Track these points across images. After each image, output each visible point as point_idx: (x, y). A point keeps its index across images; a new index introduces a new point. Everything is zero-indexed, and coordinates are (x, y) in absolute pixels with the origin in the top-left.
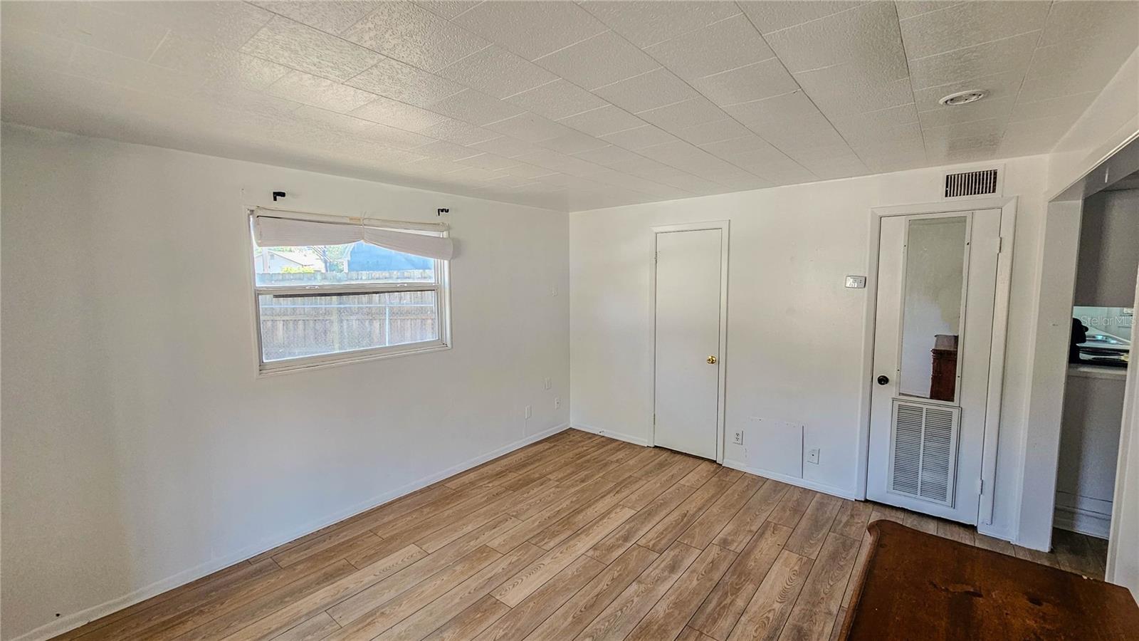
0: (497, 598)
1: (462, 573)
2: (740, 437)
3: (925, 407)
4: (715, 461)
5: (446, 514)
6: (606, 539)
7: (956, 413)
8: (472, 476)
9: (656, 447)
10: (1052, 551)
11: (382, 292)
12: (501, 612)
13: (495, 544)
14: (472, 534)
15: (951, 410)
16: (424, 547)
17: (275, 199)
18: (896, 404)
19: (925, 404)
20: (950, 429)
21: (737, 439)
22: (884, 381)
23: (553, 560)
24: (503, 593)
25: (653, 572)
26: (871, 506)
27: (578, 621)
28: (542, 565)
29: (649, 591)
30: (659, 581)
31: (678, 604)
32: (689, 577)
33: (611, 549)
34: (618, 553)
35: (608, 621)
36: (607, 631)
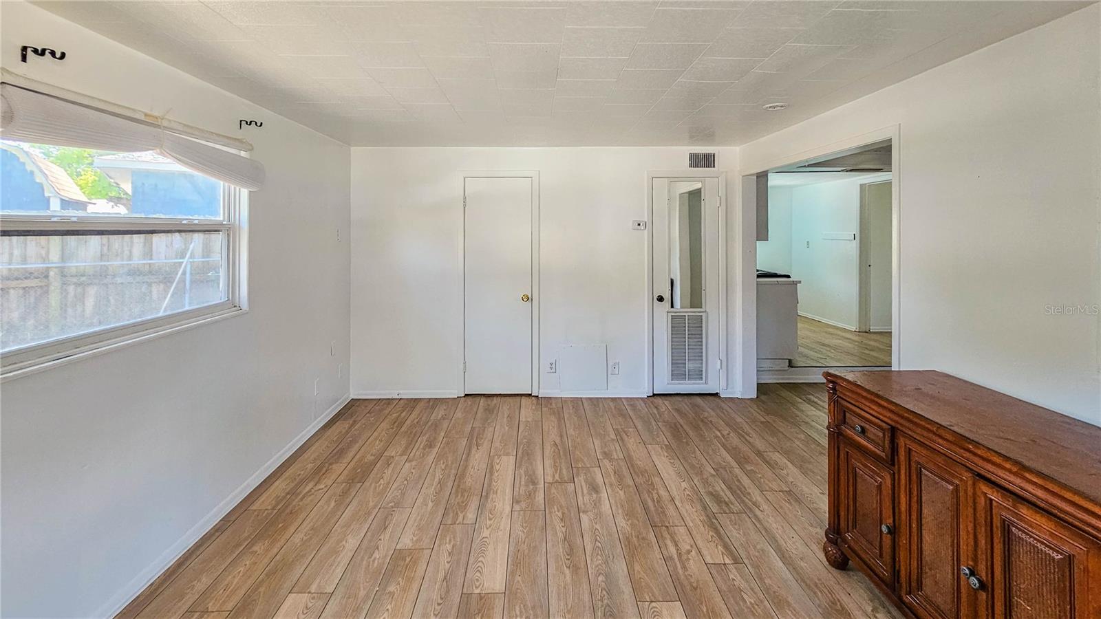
0: (477, 591)
1: (404, 590)
2: (554, 366)
3: (686, 314)
4: (530, 395)
5: (297, 539)
6: (516, 489)
7: (704, 315)
8: (280, 486)
9: (466, 395)
10: (757, 397)
11: (153, 232)
12: (499, 603)
13: (407, 541)
14: (364, 545)
15: (701, 314)
16: (313, 588)
17: (24, 58)
18: (670, 315)
19: (686, 312)
20: (701, 327)
21: (551, 368)
22: (661, 299)
23: (490, 529)
24: (478, 584)
25: (585, 499)
26: (658, 398)
27: (575, 569)
28: (485, 540)
29: (599, 515)
30: (597, 504)
31: (629, 514)
32: (613, 491)
33: (530, 496)
34: (540, 496)
35: (598, 554)
36: (606, 563)
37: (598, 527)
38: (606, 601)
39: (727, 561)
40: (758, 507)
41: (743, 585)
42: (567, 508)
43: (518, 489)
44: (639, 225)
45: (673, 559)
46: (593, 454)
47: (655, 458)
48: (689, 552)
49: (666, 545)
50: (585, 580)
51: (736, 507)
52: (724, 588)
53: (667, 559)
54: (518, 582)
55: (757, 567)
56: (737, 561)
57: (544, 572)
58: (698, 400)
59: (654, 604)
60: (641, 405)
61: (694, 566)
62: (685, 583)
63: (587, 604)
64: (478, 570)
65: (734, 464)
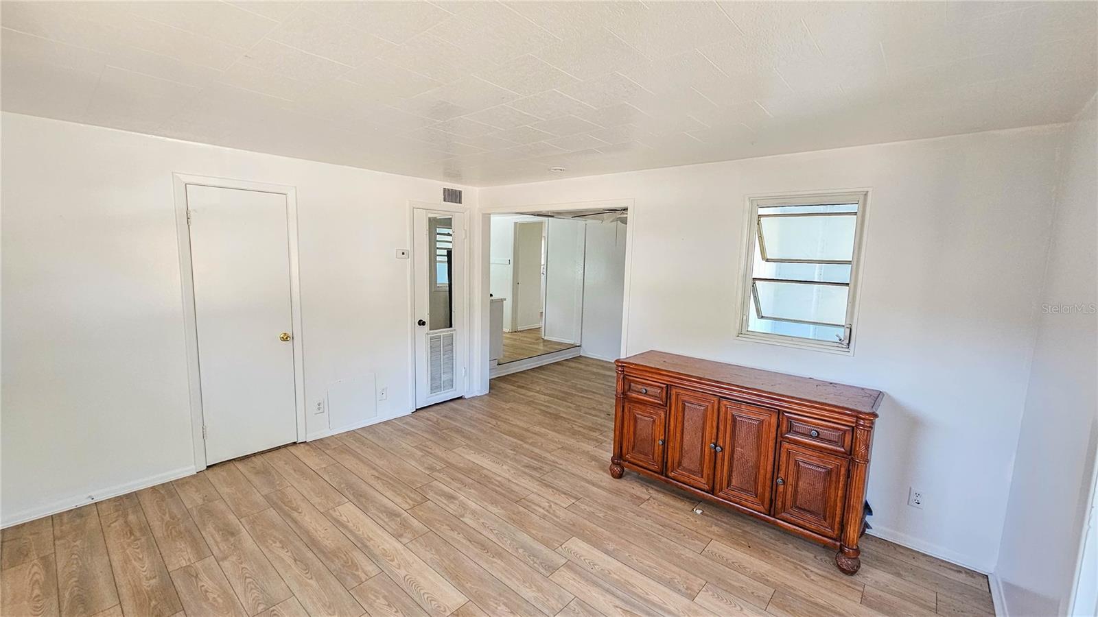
2: (321, 406)
3: (442, 334)
4: (296, 442)
7: (454, 333)
9: (208, 467)
10: (489, 392)
15: (452, 333)
18: (429, 337)
19: (441, 332)
20: (453, 344)
21: (319, 408)
22: (421, 323)
23: (402, 567)
24: (442, 609)
25: (452, 508)
26: (421, 411)
27: (499, 555)
28: (407, 577)
29: (474, 512)
30: (463, 506)
31: (494, 502)
32: (464, 492)
33: (405, 525)
34: (415, 523)
35: (502, 538)
36: (513, 540)
37: (482, 520)
38: (538, 562)
39: (573, 501)
40: (557, 463)
41: (592, 509)
42: (446, 520)
43: (387, 527)
44: (403, 253)
45: (547, 515)
46: (420, 473)
47: (467, 457)
48: (550, 506)
49: (535, 509)
50: (513, 558)
51: (547, 468)
52: (585, 516)
53: (544, 517)
54: (471, 588)
55: (588, 496)
56: (578, 499)
57: (482, 570)
58: (452, 404)
59: (563, 546)
60: (411, 420)
61: (560, 513)
62: (565, 524)
63: (530, 570)
64: (430, 601)
65: (519, 442)
